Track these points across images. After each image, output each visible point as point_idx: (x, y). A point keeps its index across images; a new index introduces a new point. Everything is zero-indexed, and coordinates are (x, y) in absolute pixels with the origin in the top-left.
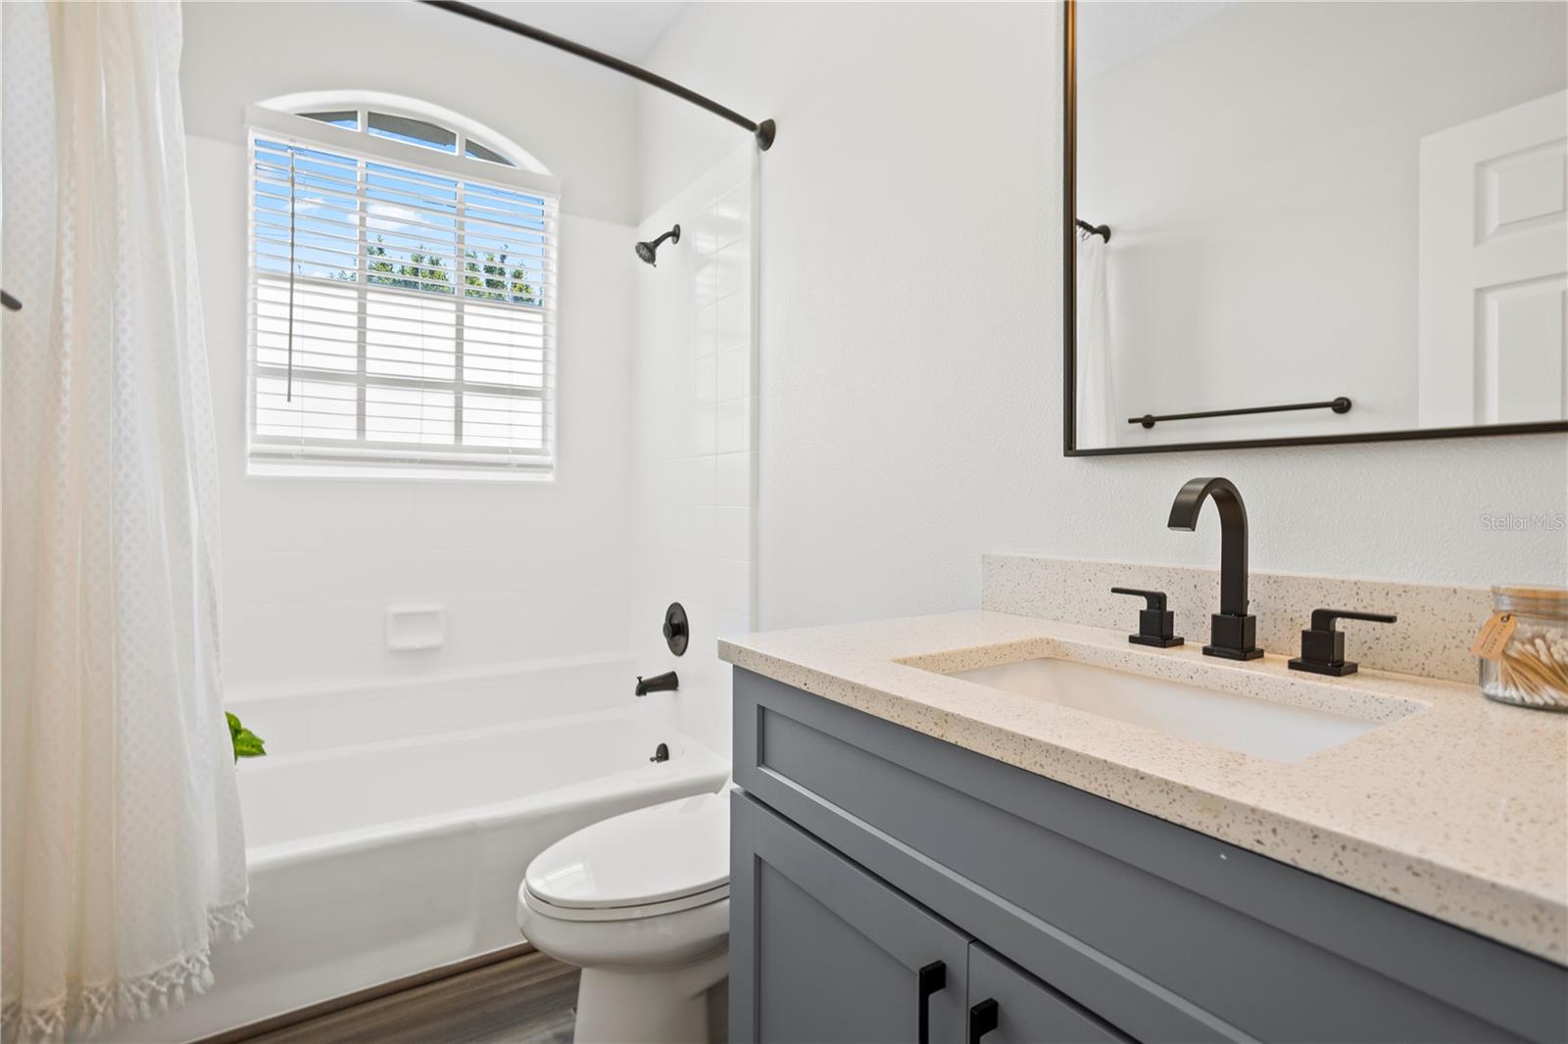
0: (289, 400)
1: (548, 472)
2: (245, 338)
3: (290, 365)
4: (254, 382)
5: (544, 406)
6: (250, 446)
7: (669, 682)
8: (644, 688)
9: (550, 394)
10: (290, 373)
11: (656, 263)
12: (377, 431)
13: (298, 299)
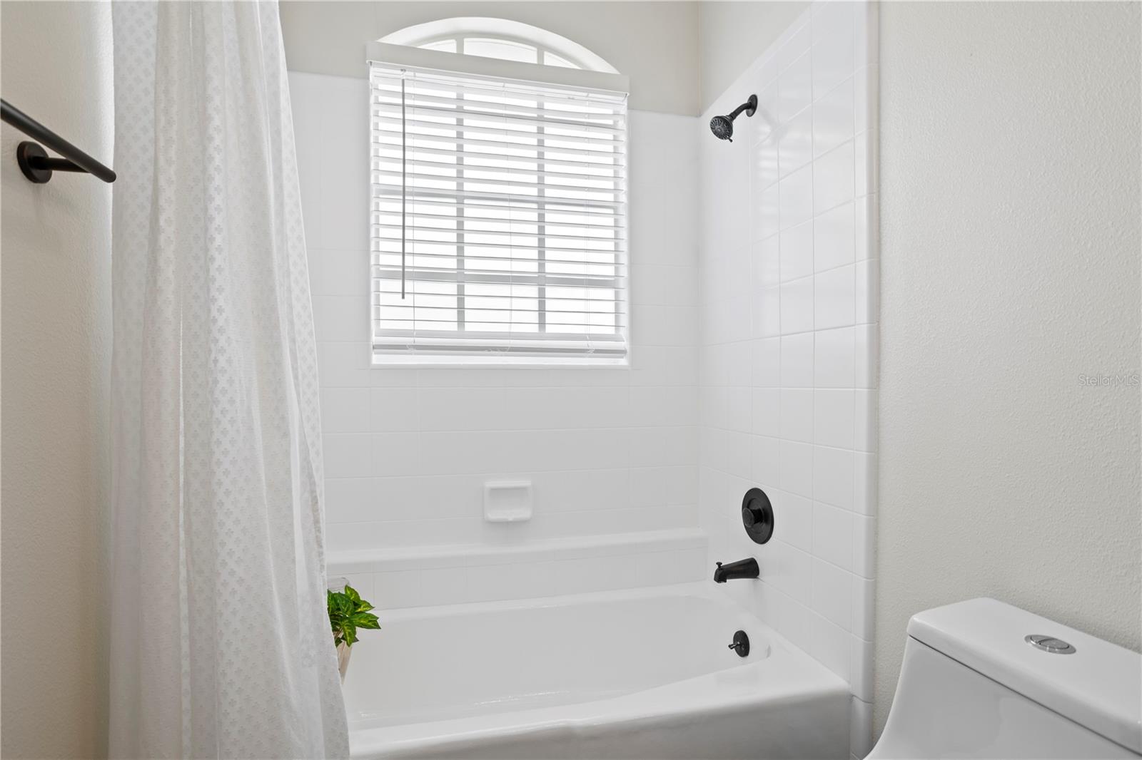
0: (403, 297)
1: (622, 357)
2: (369, 246)
3: (404, 267)
4: (378, 284)
5: (617, 294)
6: (375, 339)
7: (748, 569)
8: (723, 574)
9: (623, 283)
10: (403, 276)
11: (731, 138)
12: (477, 322)
13: (409, 208)
